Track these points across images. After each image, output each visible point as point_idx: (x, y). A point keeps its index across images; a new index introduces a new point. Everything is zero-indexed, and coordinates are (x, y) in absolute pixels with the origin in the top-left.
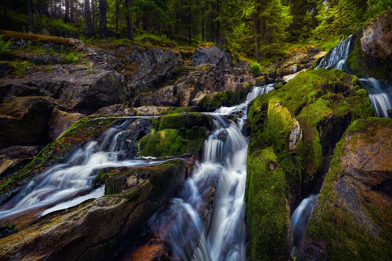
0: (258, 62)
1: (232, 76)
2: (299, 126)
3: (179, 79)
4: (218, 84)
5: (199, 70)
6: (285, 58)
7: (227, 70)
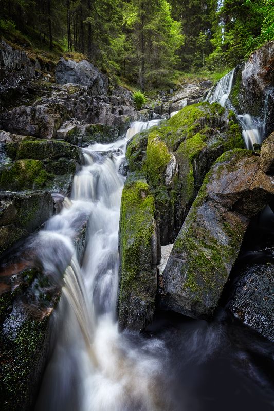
0: (142, 93)
1: (109, 106)
2: (175, 160)
3: (38, 99)
4: (91, 115)
5: (65, 91)
6: (175, 90)
7: (102, 96)
